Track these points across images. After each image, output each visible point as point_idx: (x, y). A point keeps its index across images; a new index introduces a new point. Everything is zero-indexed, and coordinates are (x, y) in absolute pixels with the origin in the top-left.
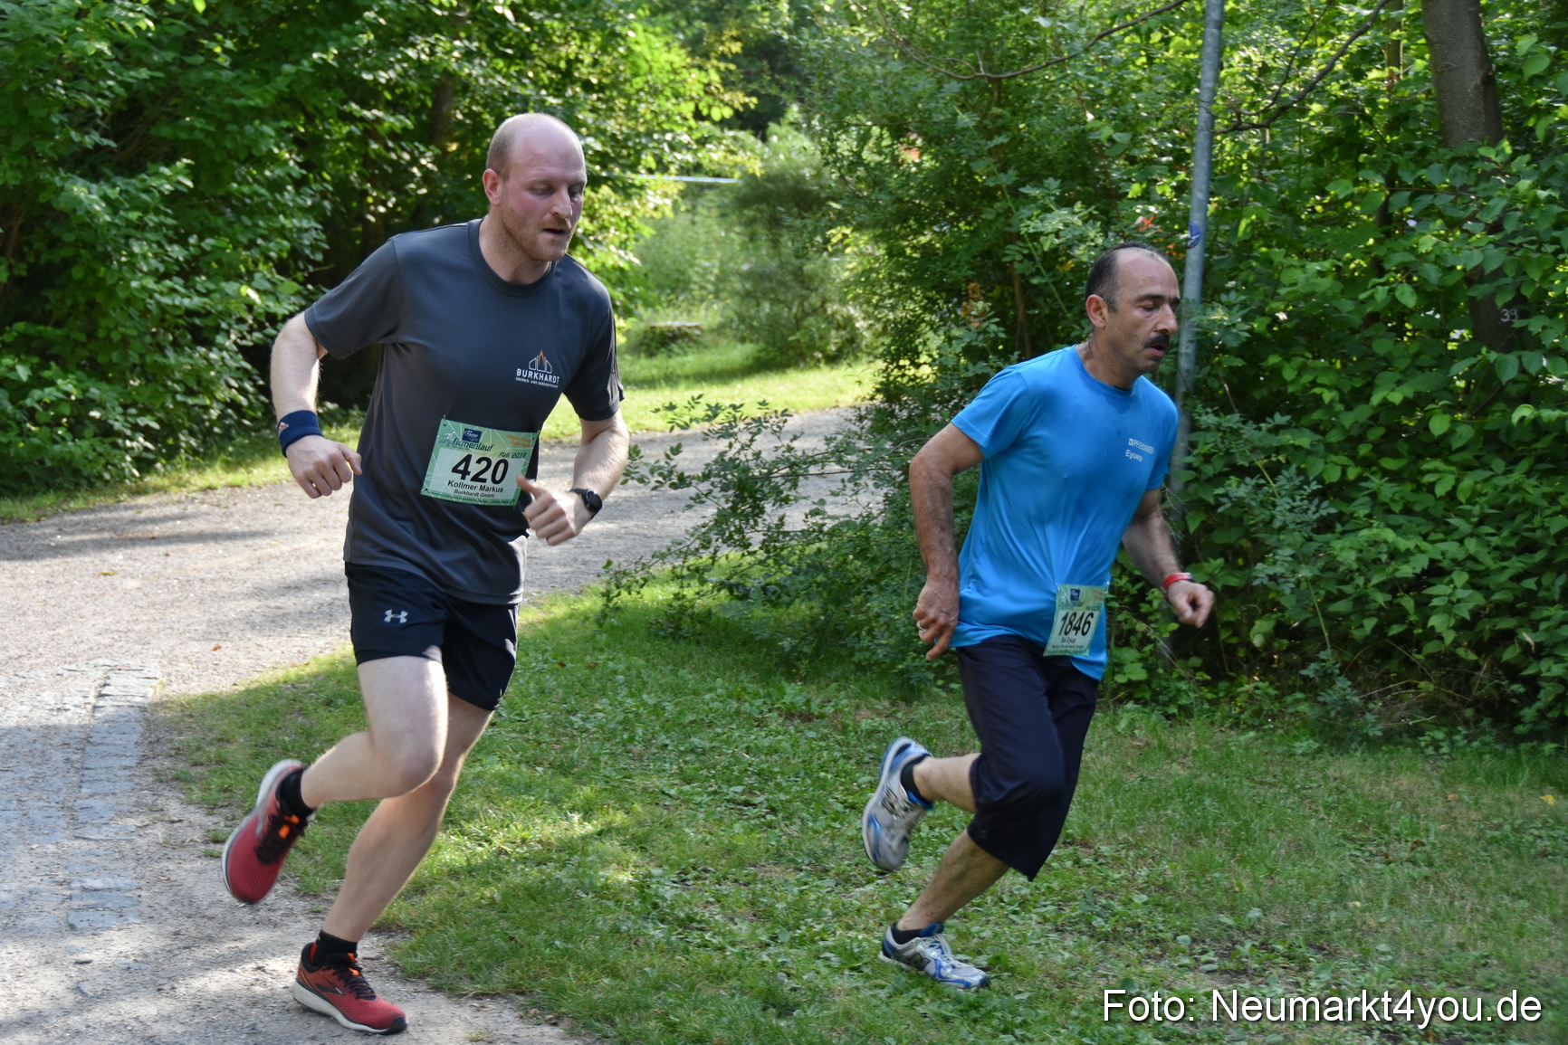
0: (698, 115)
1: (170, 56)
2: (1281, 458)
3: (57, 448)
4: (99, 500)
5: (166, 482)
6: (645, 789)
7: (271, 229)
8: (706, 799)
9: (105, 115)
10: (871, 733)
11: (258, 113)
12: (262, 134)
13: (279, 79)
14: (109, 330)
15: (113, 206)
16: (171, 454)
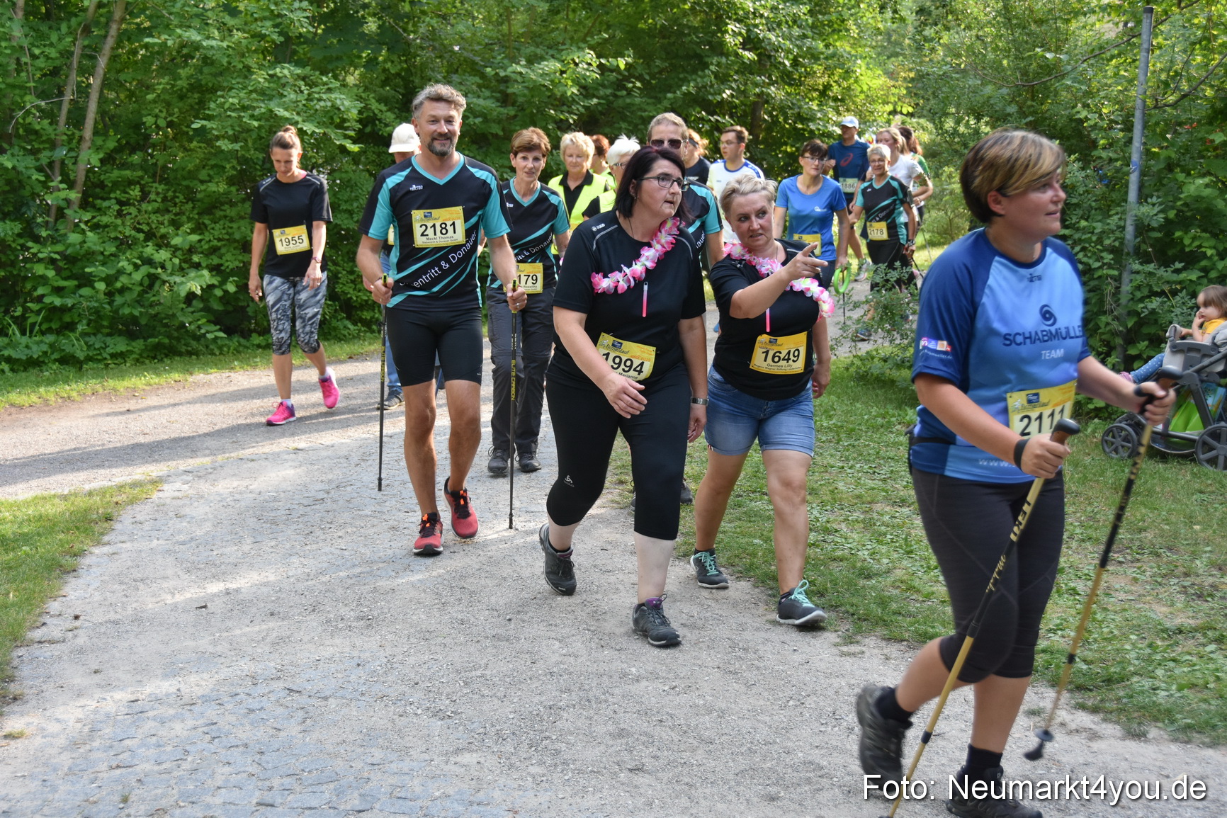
0: (894, 112)
1: (609, 91)
2: (1178, 287)
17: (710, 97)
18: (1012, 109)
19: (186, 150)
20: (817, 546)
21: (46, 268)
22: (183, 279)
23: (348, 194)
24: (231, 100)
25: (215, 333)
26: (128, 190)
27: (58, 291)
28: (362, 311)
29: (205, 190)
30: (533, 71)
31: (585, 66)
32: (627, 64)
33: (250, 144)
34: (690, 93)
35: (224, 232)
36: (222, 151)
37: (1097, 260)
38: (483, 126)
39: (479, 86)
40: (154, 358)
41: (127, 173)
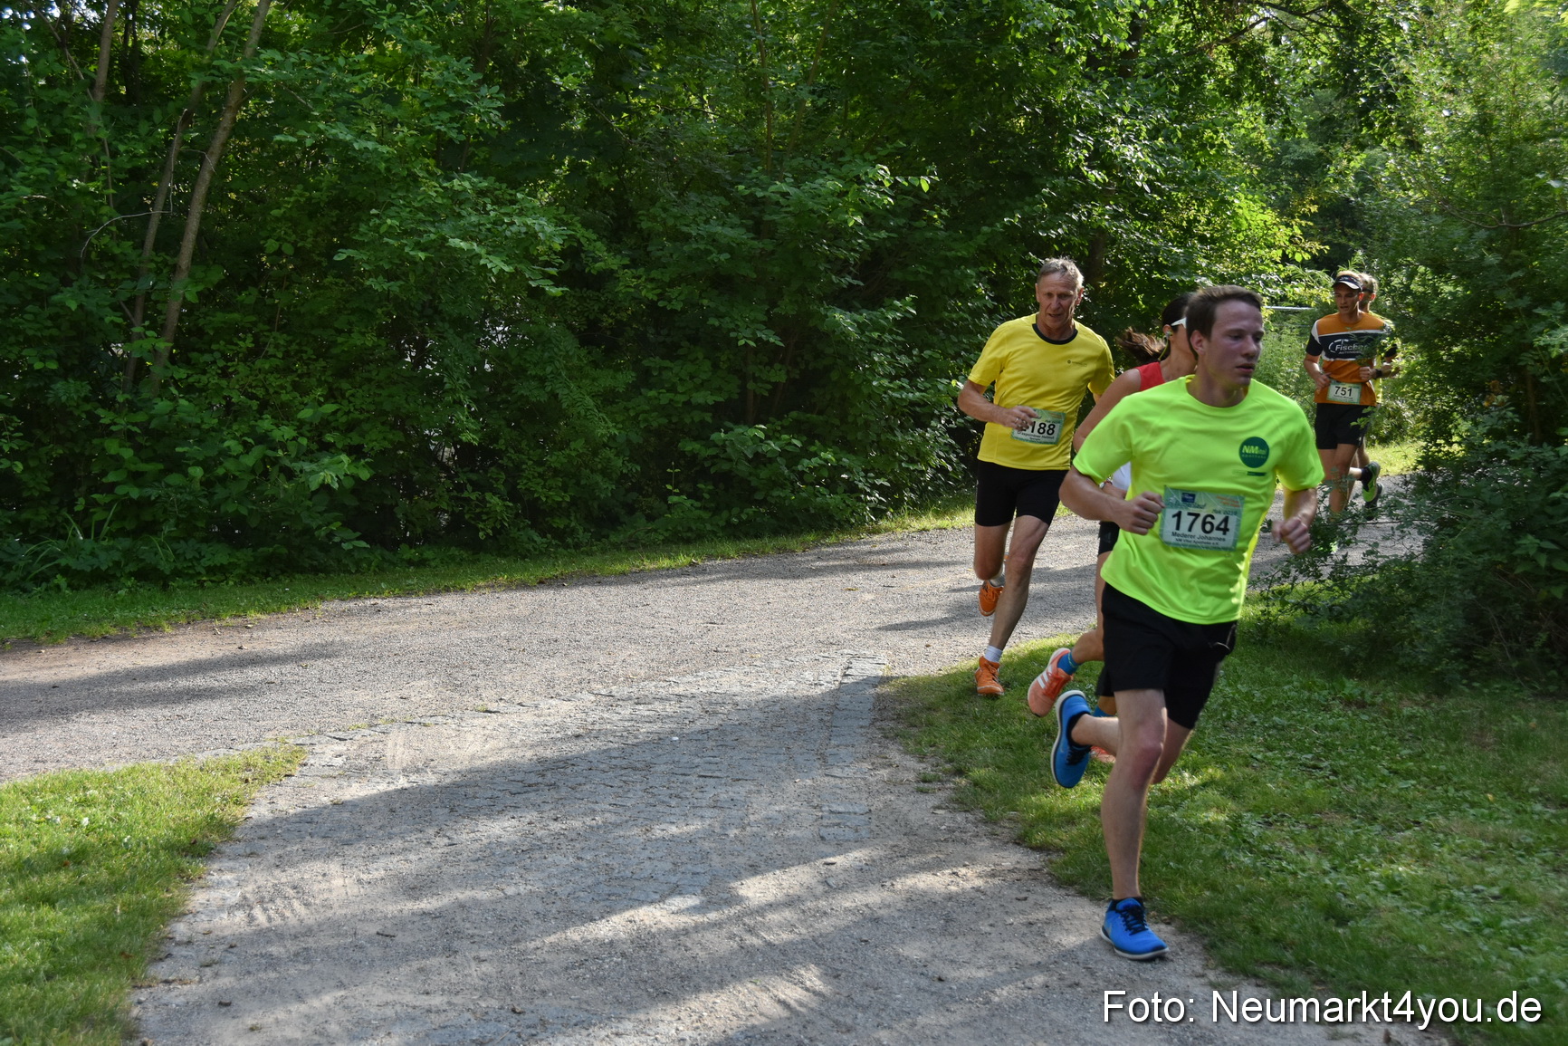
0: (1286, 259)
1: (902, 221)
3: (818, 499)
4: (847, 537)
5: (893, 525)
6: (1238, 754)
7: (970, 344)
8: (1284, 762)
9: (856, 264)
10: (1411, 718)
11: (963, 261)
12: (967, 276)
13: (979, 237)
14: (856, 416)
15: (861, 327)
16: (897, 505)
17: (1041, 233)
18: (1491, 259)
19: (316, 287)
21: (121, 446)
22: (314, 466)
24: (389, 221)
25: (353, 542)
26: (235, 340)
27: (136, 477)
28: (552, 517)
30: (802, 190)
31: (874, 186)
32: (931, 183)
33: (412, 279)
34: (1013, 226)
35: (369, 400)
36: (373, 291)
38: (730, 265)
39: (726, 210)
40: (267, 575)
41: (236, 316)
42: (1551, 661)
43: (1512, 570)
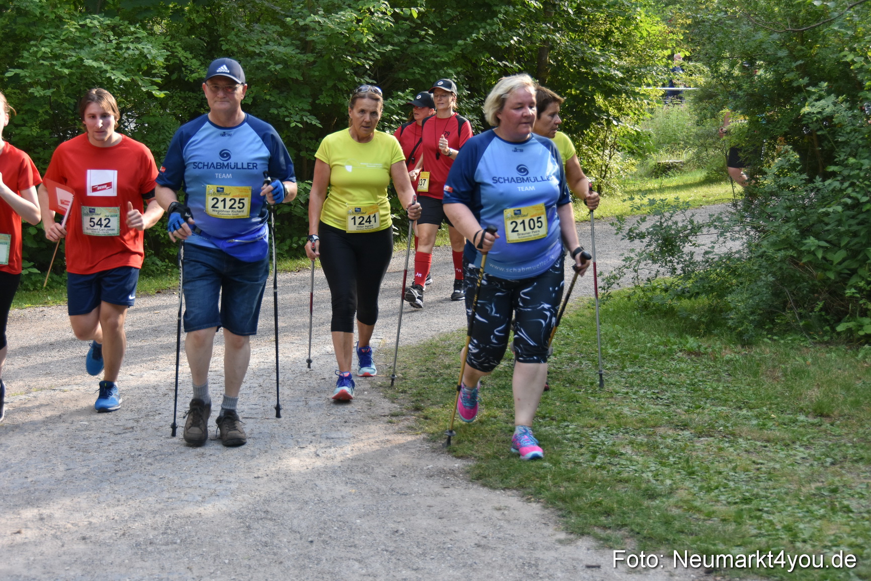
1: (402, 39)
9: (372, 68)
10: (728, 362)
11: (445, 64)
13: (456, 48)
17: (499, 44)
18: (783, 53)
20: (604, 469)
23: (156, 137)
24: (43, 49)
28: (169, 248)
29: (19, 134)
30: (331, 20)
31: (381, 15)
32: (419, 13)
33: (62, 90)
34: (479, 39)
36: (36, 97)
37: (865, 195)
38: (284, 72)
39: (280, 35)
42: (826, 321)
43: (801, 260)
